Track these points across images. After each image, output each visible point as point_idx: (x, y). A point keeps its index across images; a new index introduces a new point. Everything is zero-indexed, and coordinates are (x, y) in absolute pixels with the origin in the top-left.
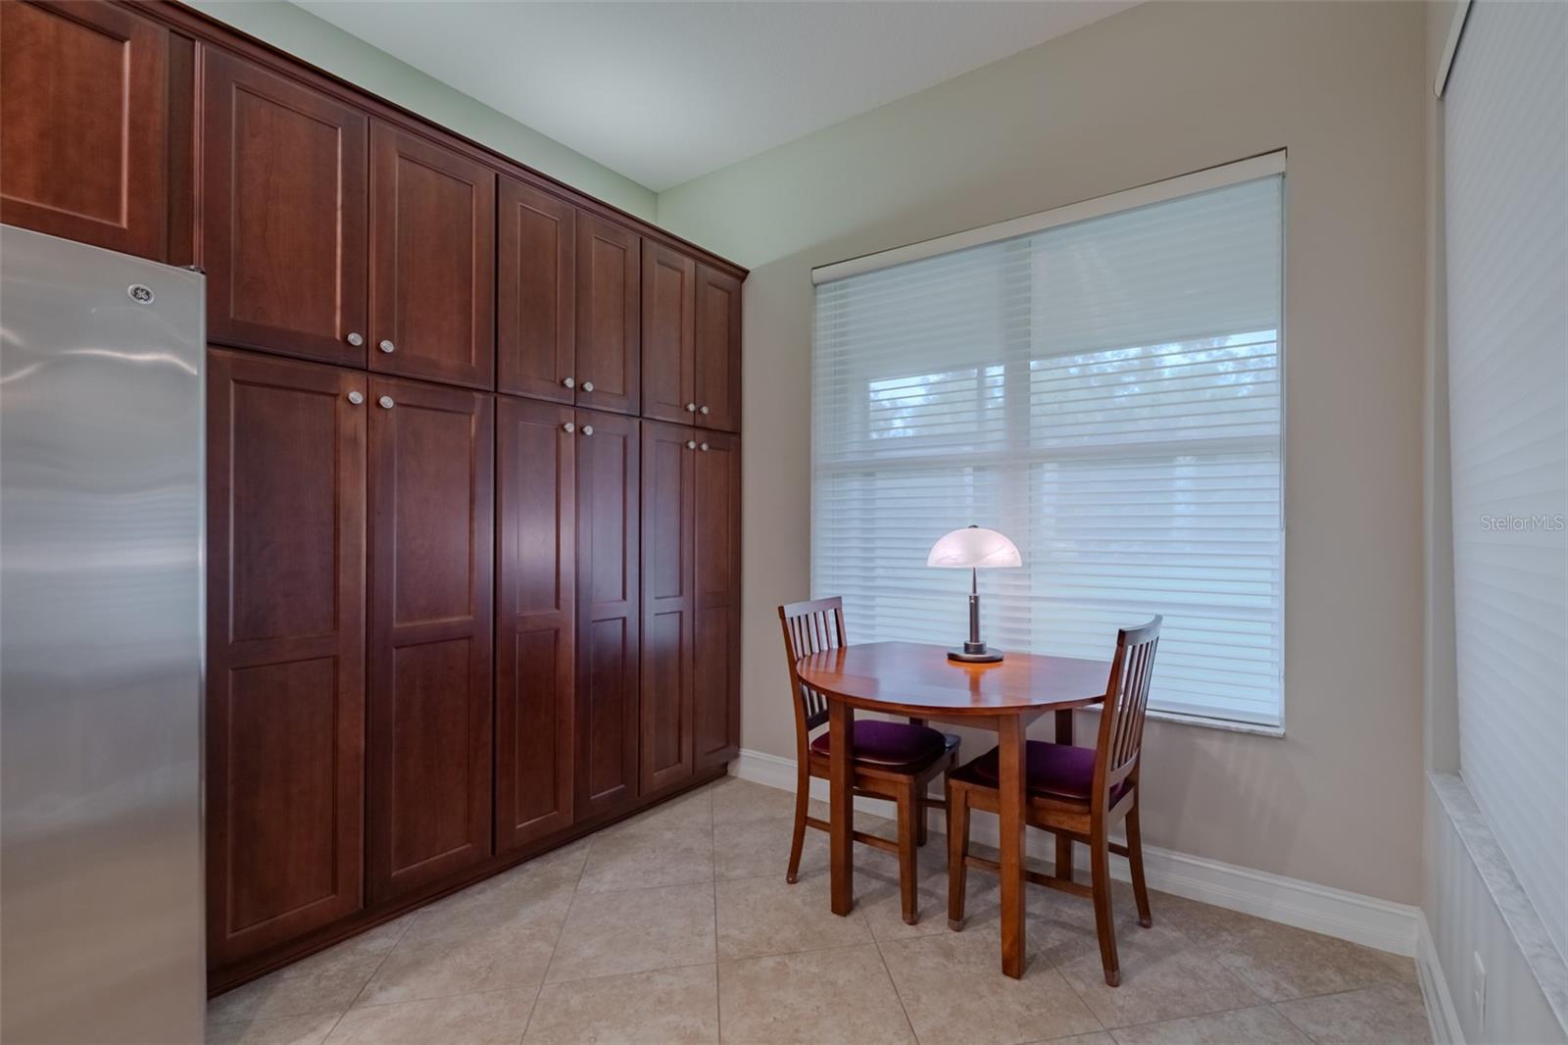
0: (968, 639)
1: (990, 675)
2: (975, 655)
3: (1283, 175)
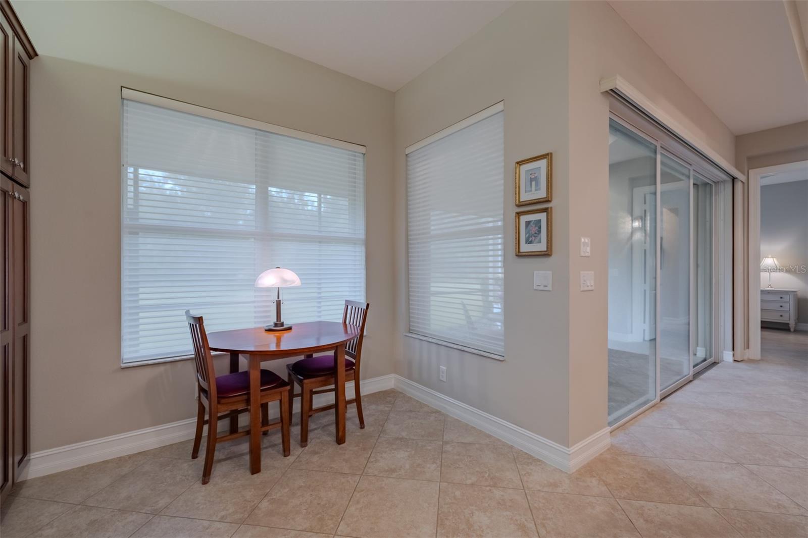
0: (275, 320)
1: (286, 336)
2: (279, 328)
3: (365, 154)
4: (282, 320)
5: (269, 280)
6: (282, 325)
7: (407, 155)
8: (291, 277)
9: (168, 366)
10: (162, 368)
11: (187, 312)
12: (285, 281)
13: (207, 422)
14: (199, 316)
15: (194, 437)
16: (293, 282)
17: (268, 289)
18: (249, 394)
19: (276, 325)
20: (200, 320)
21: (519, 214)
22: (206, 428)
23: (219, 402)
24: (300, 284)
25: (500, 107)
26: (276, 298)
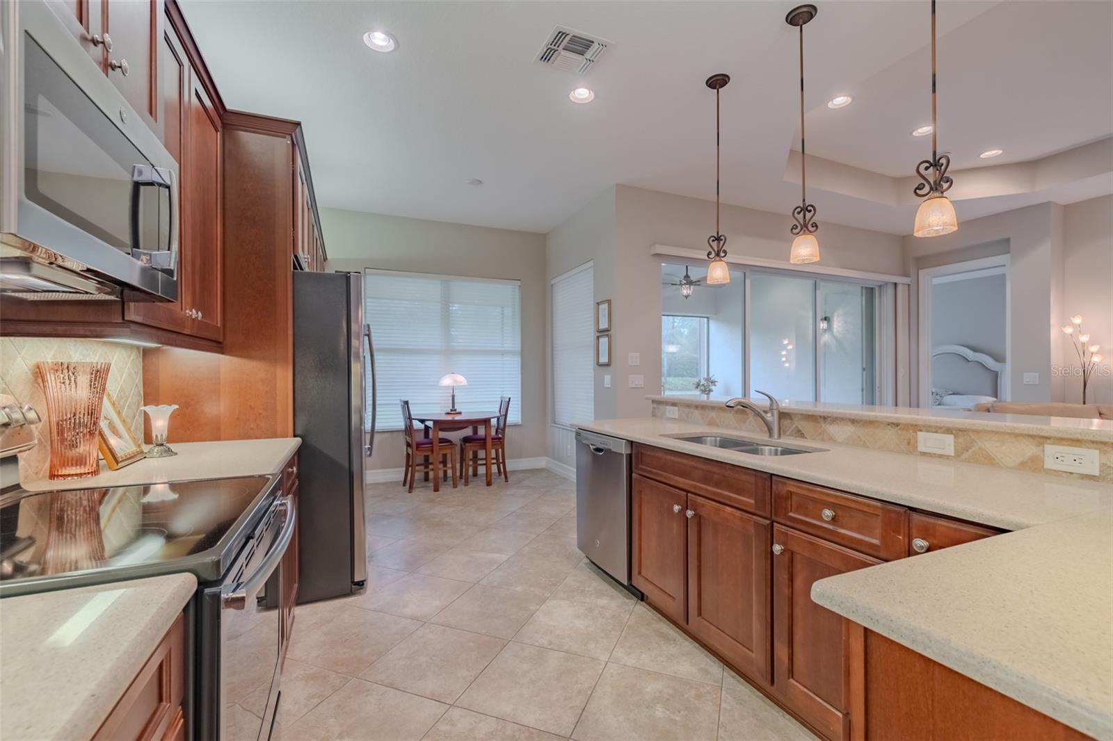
2: (453, 412)
4: (456, 408)
5: (447, 381)
6: (455, 410)
7: (552, 285)
8: (462, 380)
9: (389, 434)
10: (386, 435)
11: (400, 400)
12: (455, 381)
13: (410, 466)
14: (406, 400)
15: (403, 479)
16: (462, 382)
17: (447, 387)
18: (432, 447)
19: (452, 410)
20: (406, 403)
21: (598, 337)
22: (410, 469)
23: (417, 450)
24: (466, 384)
25: (591, 263)
26: (452, 394)
